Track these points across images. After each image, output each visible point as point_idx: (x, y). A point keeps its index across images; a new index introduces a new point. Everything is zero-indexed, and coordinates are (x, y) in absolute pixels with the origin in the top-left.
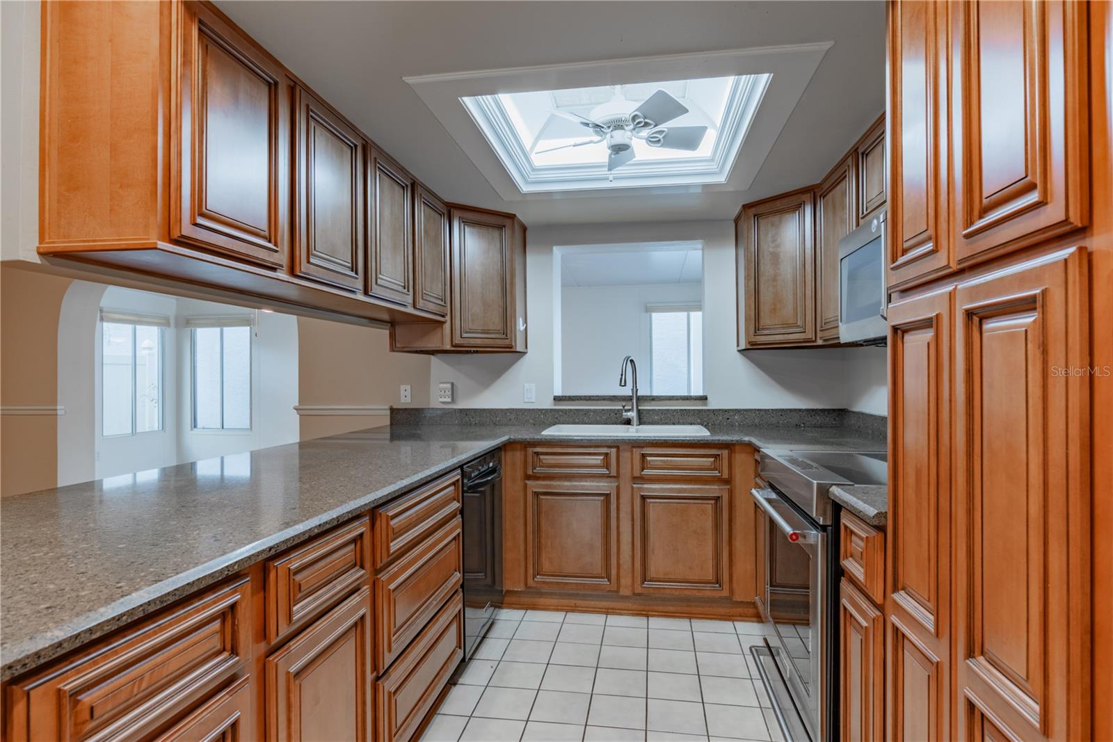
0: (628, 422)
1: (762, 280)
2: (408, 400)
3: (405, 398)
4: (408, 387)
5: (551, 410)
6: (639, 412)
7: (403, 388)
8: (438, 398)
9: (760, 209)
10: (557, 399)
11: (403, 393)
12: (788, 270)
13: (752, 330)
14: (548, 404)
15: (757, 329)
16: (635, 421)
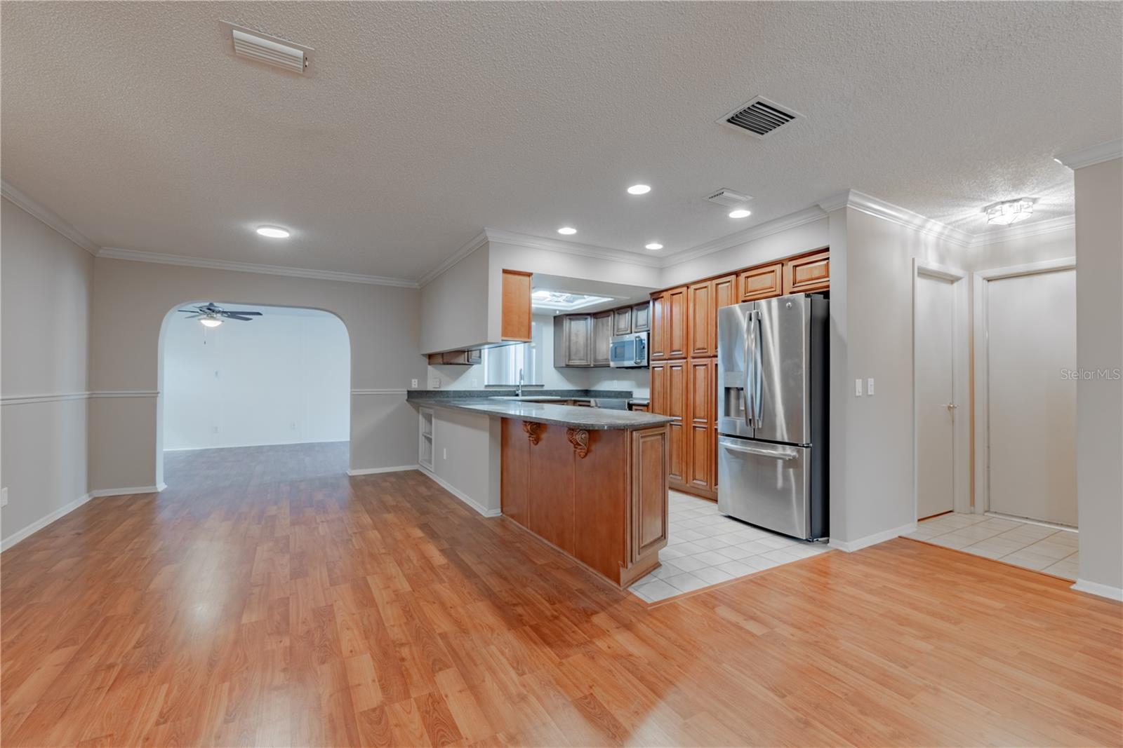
0: (517, 395)
1: (572, 343)
2: (416, 386)
3: (415, 385)
4: (416, 380)
5: (484, 391)
6: (522, 391)
7: (413, 380)
8: (431, 386)
9: (571, 317)
10: (486, 386)
11: (413, 383)
12: (581, 340)
13: (567, 360)
14: (482, 389)
15: (570, 359)
16: (520, 394)
